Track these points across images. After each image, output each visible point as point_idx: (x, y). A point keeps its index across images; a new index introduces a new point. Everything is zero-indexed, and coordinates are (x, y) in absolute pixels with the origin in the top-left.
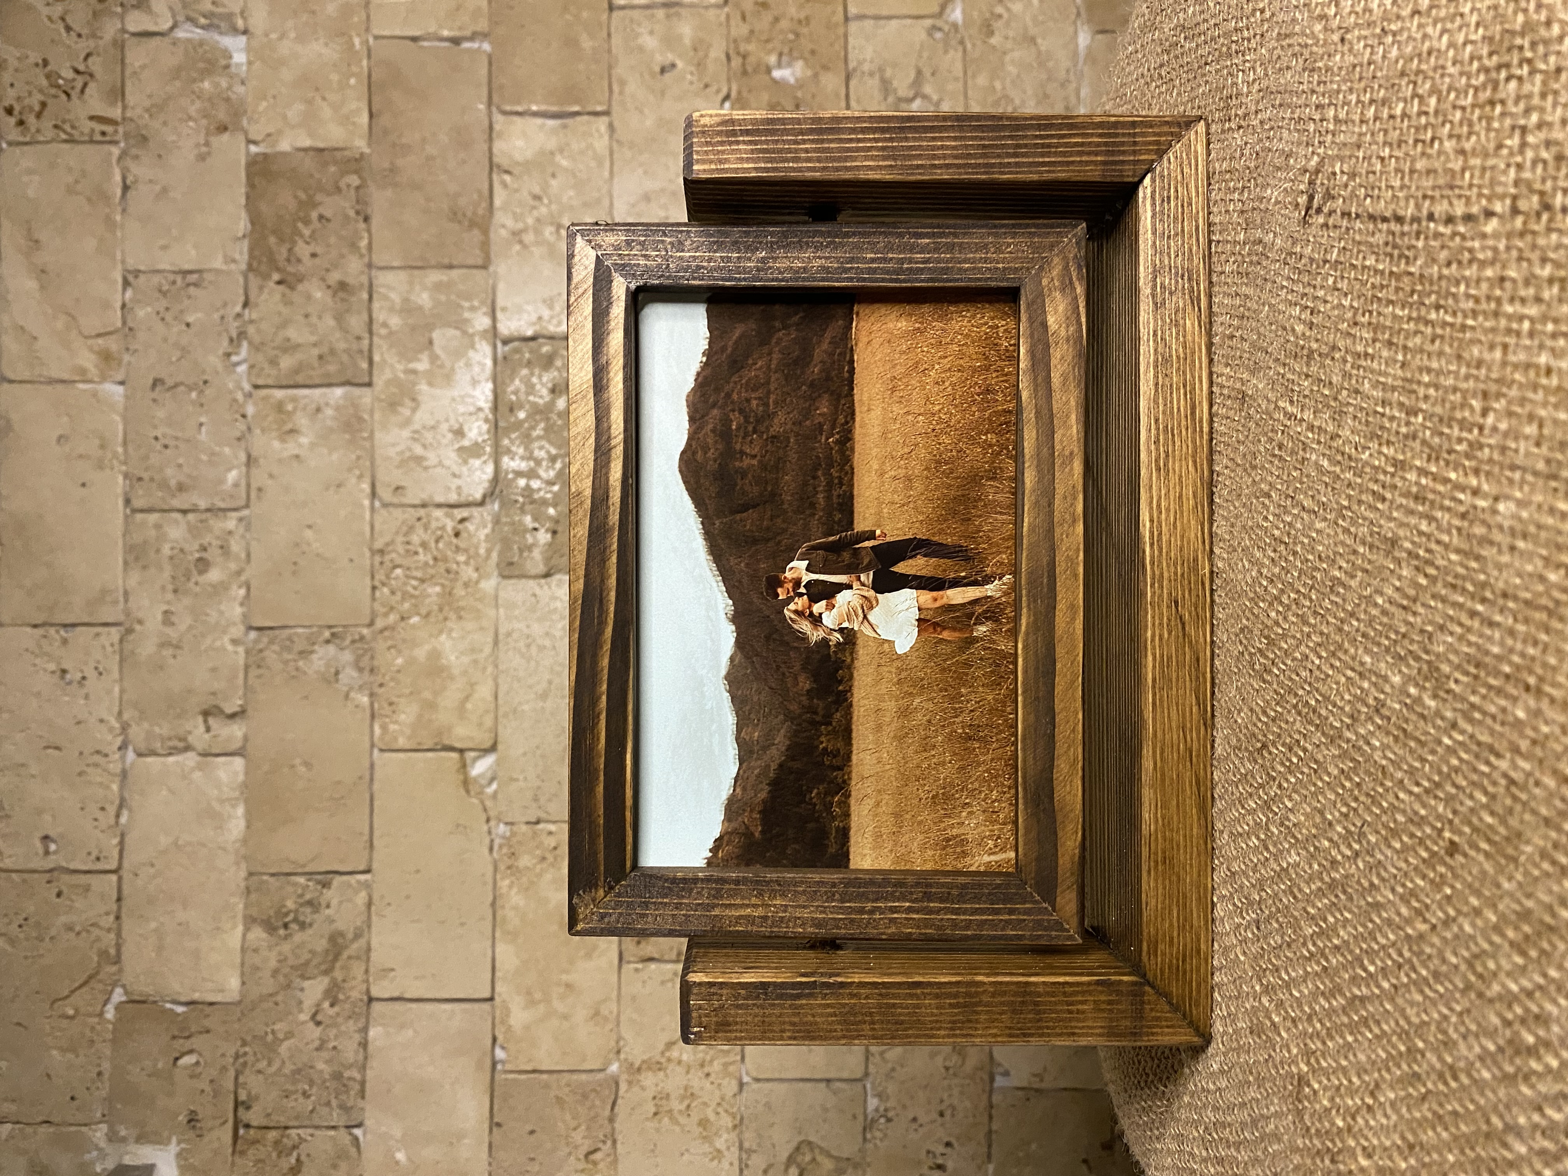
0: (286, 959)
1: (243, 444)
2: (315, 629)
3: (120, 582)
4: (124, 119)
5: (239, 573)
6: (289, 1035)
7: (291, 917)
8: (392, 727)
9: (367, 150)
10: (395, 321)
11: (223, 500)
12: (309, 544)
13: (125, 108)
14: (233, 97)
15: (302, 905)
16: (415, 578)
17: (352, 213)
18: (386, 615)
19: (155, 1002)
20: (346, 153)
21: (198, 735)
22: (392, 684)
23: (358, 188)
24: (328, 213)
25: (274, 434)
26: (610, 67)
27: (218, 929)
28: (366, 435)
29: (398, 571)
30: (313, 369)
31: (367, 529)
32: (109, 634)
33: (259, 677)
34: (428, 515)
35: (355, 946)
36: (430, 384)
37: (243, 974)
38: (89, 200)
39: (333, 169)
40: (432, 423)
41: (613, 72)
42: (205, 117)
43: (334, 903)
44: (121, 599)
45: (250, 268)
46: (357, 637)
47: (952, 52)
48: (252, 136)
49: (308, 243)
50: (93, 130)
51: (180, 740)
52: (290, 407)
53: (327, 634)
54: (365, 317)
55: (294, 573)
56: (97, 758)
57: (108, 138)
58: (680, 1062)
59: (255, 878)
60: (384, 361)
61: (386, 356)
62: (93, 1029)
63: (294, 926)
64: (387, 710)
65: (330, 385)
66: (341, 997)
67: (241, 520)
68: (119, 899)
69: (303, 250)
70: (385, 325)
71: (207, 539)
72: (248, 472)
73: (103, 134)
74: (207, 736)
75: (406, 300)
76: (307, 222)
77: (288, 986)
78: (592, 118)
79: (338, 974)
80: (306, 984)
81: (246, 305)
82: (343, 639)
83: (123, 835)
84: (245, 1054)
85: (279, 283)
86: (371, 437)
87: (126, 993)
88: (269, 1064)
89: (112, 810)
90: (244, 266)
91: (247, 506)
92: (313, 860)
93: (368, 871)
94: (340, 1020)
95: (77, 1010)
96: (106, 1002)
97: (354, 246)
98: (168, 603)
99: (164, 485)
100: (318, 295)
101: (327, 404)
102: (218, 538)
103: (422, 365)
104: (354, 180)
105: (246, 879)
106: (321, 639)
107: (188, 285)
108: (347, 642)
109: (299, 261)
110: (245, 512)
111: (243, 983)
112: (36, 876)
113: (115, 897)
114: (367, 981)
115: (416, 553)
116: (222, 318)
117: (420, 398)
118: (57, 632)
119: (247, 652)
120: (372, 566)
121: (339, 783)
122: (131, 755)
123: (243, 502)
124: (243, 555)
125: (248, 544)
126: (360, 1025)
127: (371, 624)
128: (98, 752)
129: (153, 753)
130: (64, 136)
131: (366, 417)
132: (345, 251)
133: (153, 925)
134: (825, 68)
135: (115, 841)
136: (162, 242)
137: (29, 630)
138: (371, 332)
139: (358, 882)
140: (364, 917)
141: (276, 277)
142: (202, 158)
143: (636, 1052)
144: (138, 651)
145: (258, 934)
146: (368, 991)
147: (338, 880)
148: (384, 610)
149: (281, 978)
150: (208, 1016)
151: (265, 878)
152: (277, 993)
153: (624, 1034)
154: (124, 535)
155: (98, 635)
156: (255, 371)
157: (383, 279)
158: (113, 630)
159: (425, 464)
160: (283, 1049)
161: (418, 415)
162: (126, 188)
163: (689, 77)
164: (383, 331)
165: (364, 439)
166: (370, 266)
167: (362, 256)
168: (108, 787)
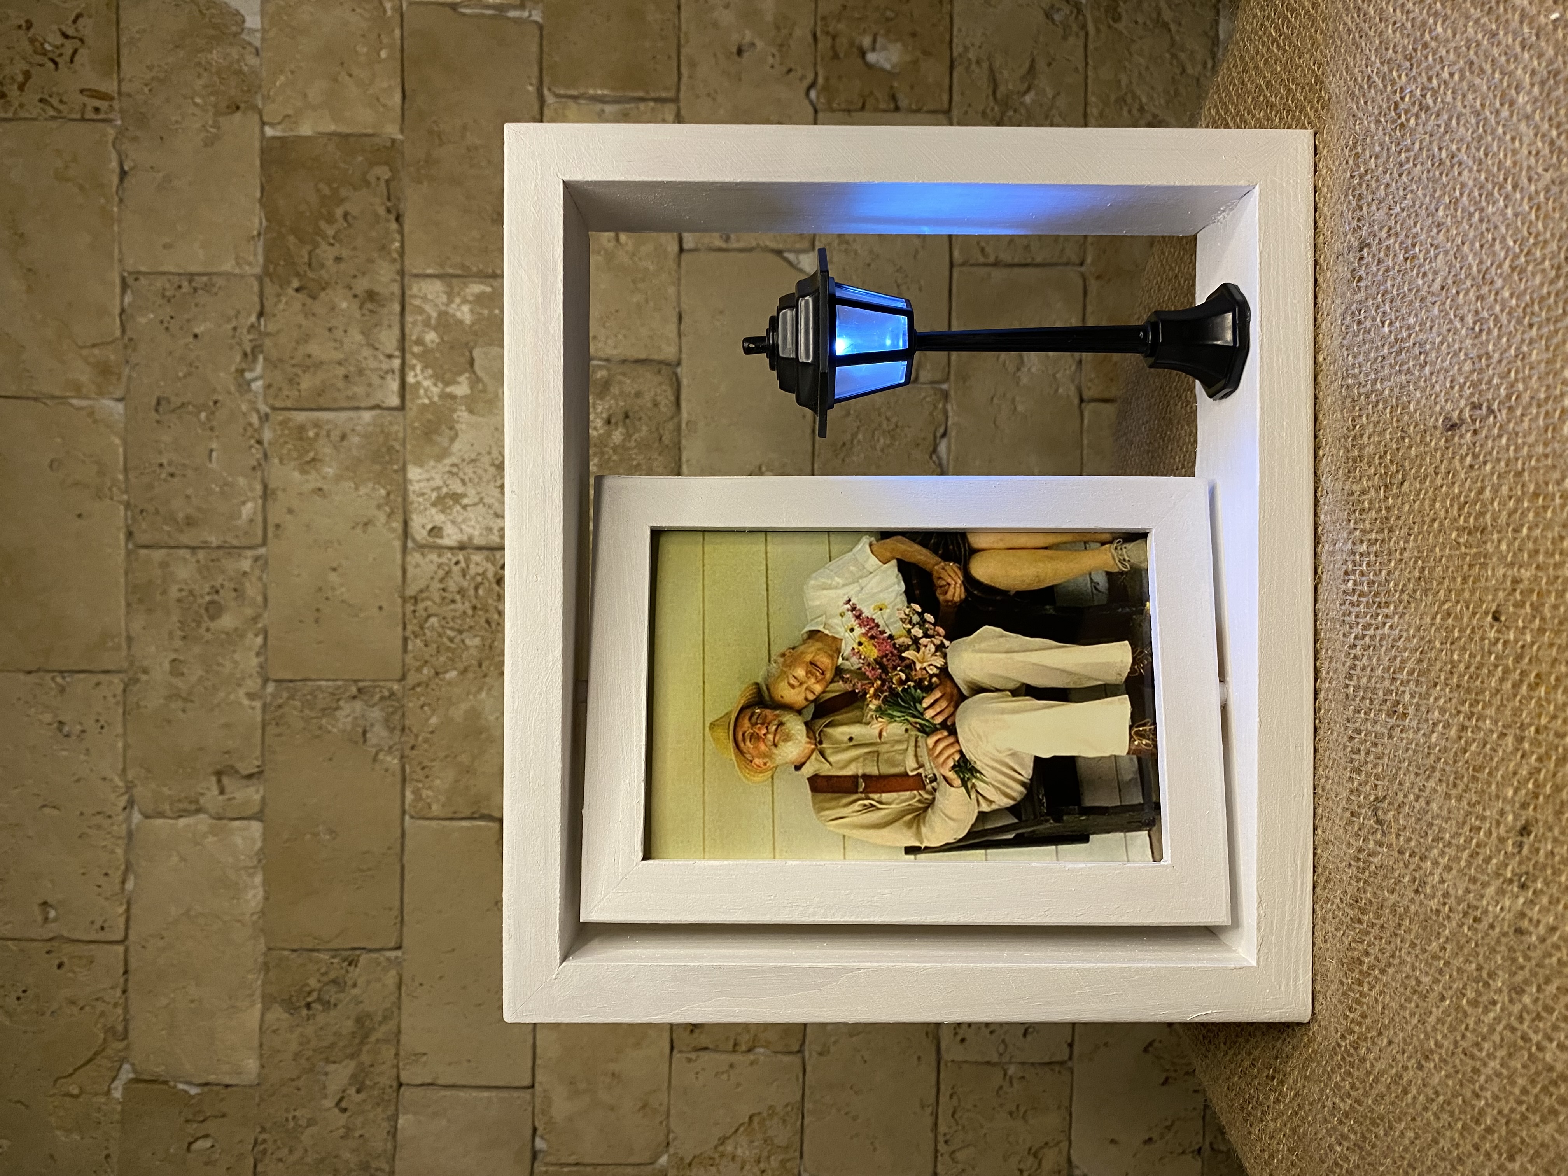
0: (309, 1042)
1: (259, 474)
2: (340, 683)
3: (123, 624)
4: (120, 93)
5: (255, 619)
6: (311, 1122)
7: (315, 995)
8: (425, 793)
9: (400, 137)
10: (431, 337)
11: (237, 537)
12: (333, 589)
13: (120, 82)
14: (245, 69)
15: (326, 984)
16: (452, 629)
17: (382, 211)
18: (419, 670)
19: (166, 1083)
20: (376, 140)
21: (211, 797)
22: (426, 746)
23: (387, 181)
24: (355, 211)
25: (293, 464)
26: (679, 46)
27: (233, 1007)
28: (396, 467)
29: (433, 620)
30: (339, 390)
31: (399, 573)
32: (111, 683)
33: (280, 735)
34: (467, 560)
35: (384, 1029)
36: (471, 411)
37: (261, 1056)
38: (82, 188)
39: (360, 159)
40: (473, 456)
41: (683, 50)
42: (212, 94)
43: (360, 982)
44: (124, 645)
45: (266, 272)
46: (386, 693)
47: (1072, 40)
48: (265, 119)
49: (332, 245)
50: (85, 105)
51: (191, 802)
52: (311, 434)
53: (354, 690)
54: (396, 330)
55: (317, 621)
56: (99, 819)
57: (101, 116)
58: (733, 1158)
59: (275, 953)
60: (418, 383)
61: (420, 378)
62: (99, 1110)
63: (317, 1006)
64: (420, 774)
65: (357, 408)
66: (368, 1082)
67: (256, 559)
68: (126, 972)
69: (326, 253)
70: (420, 342)
71: (219, 580)
72: (264, 507)
73: (97, 110)
74: (221, 798)
75: (443, 314)
76: (331, 220)
77: (312, 1070)
78: (659, 105)
79: (365, 1058)
80: (331, 1068)
81: (261, 314)
82: (372, 696)
83: (129, 903)
84: (264, 1141)
85: (297, 290)
86: (404, 469)
87: (135, 1071)
88: (291, 1151)
89: (117, 876)
90: (258, 270)
91: (264, 543)
92: (337, 936)
93: (399, 948)
94: (368, 1107)
95: (81, 1088)
96: (114, 1079)
97: (383, 248)
98: (176, 650)
99: (171, 518)
100: (344, 305)
101: (353, 430)
102: (231, 580)
103: (461, 389)
104: (384, 172)
105: (265, 954)
106: (348, 694)
107: (195, 290)
108: (378, 696)
109: (322, 266)
110: (262, 551)
111: (263, 1066)
112: (35, 944)
113: (121, 971)
114: (398, 1066)
115: (453, 601)
116: (235, 329)
117: (458, 426)
118: (53, 679)
119: (265, 707)
120: (404, 615)
121: (365, 853)
122: (137, 817)
123: (259, 540)
124: (260, 599)
125: (265, 586)
126: (389, 1113)
127: (403, 678)
128: (99, 813)
129: (161, 815)
130: (52, 113)
131: (397, 446)
132: (375, 255)
133: (164, 1001)
134: (926, 53)
135: (122, 909)
136: (167, 240)
137: (22, 677)
138: (403, 350)
139: (388, 959)
140: (393, 998)
141: (296, 283)
142: (209, 142)
143: (686, 1147)
144: (142, 703)
145: (277, 1014)
146: (398, 1077)
147: (364, 958)
148: (418, 664)
149: (303, 1061)
150: (223, 1099)
151: (286, 953)
152: (299, 1078)
153: (673, 1125)
154: (126, 574)
155: (98, 684)
156: (272, 391)
157: (416, 288)
158: (116, 679)
159: (465, 501)
160: (306, 1137)
161: (456, 446)
162: (123, 174)
163: (771, 60)
164: (416, 349)
165: (396, 471)
166: (402, 273)
167: (394, 261)
168: (113, 852)
